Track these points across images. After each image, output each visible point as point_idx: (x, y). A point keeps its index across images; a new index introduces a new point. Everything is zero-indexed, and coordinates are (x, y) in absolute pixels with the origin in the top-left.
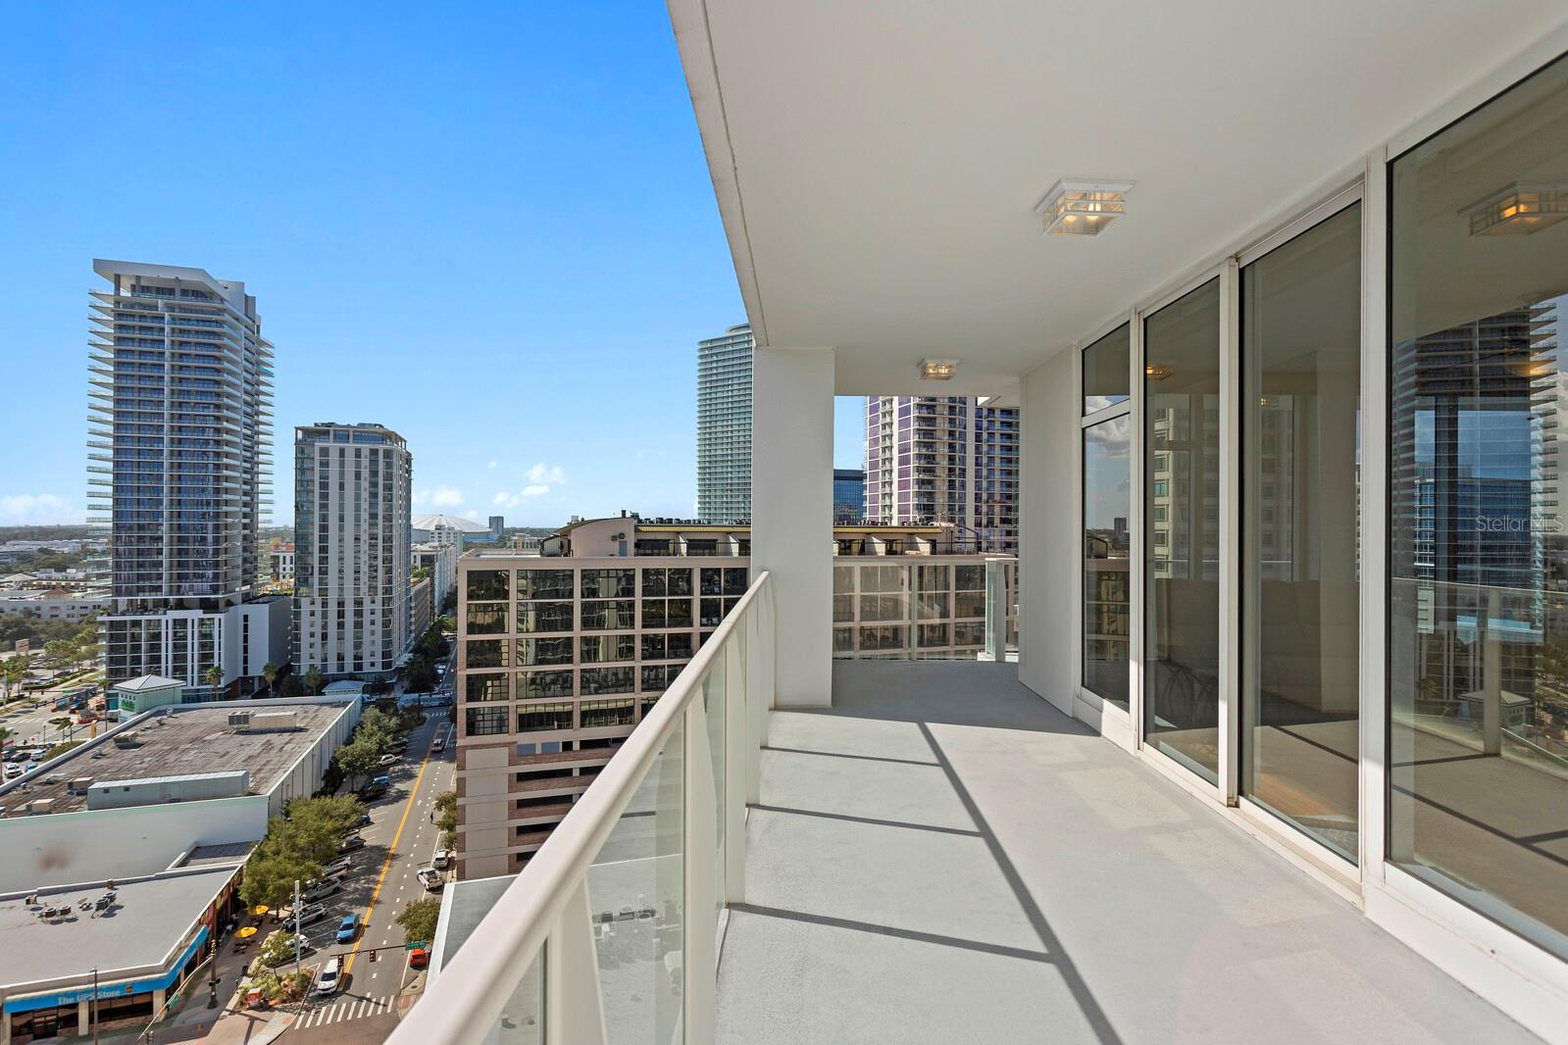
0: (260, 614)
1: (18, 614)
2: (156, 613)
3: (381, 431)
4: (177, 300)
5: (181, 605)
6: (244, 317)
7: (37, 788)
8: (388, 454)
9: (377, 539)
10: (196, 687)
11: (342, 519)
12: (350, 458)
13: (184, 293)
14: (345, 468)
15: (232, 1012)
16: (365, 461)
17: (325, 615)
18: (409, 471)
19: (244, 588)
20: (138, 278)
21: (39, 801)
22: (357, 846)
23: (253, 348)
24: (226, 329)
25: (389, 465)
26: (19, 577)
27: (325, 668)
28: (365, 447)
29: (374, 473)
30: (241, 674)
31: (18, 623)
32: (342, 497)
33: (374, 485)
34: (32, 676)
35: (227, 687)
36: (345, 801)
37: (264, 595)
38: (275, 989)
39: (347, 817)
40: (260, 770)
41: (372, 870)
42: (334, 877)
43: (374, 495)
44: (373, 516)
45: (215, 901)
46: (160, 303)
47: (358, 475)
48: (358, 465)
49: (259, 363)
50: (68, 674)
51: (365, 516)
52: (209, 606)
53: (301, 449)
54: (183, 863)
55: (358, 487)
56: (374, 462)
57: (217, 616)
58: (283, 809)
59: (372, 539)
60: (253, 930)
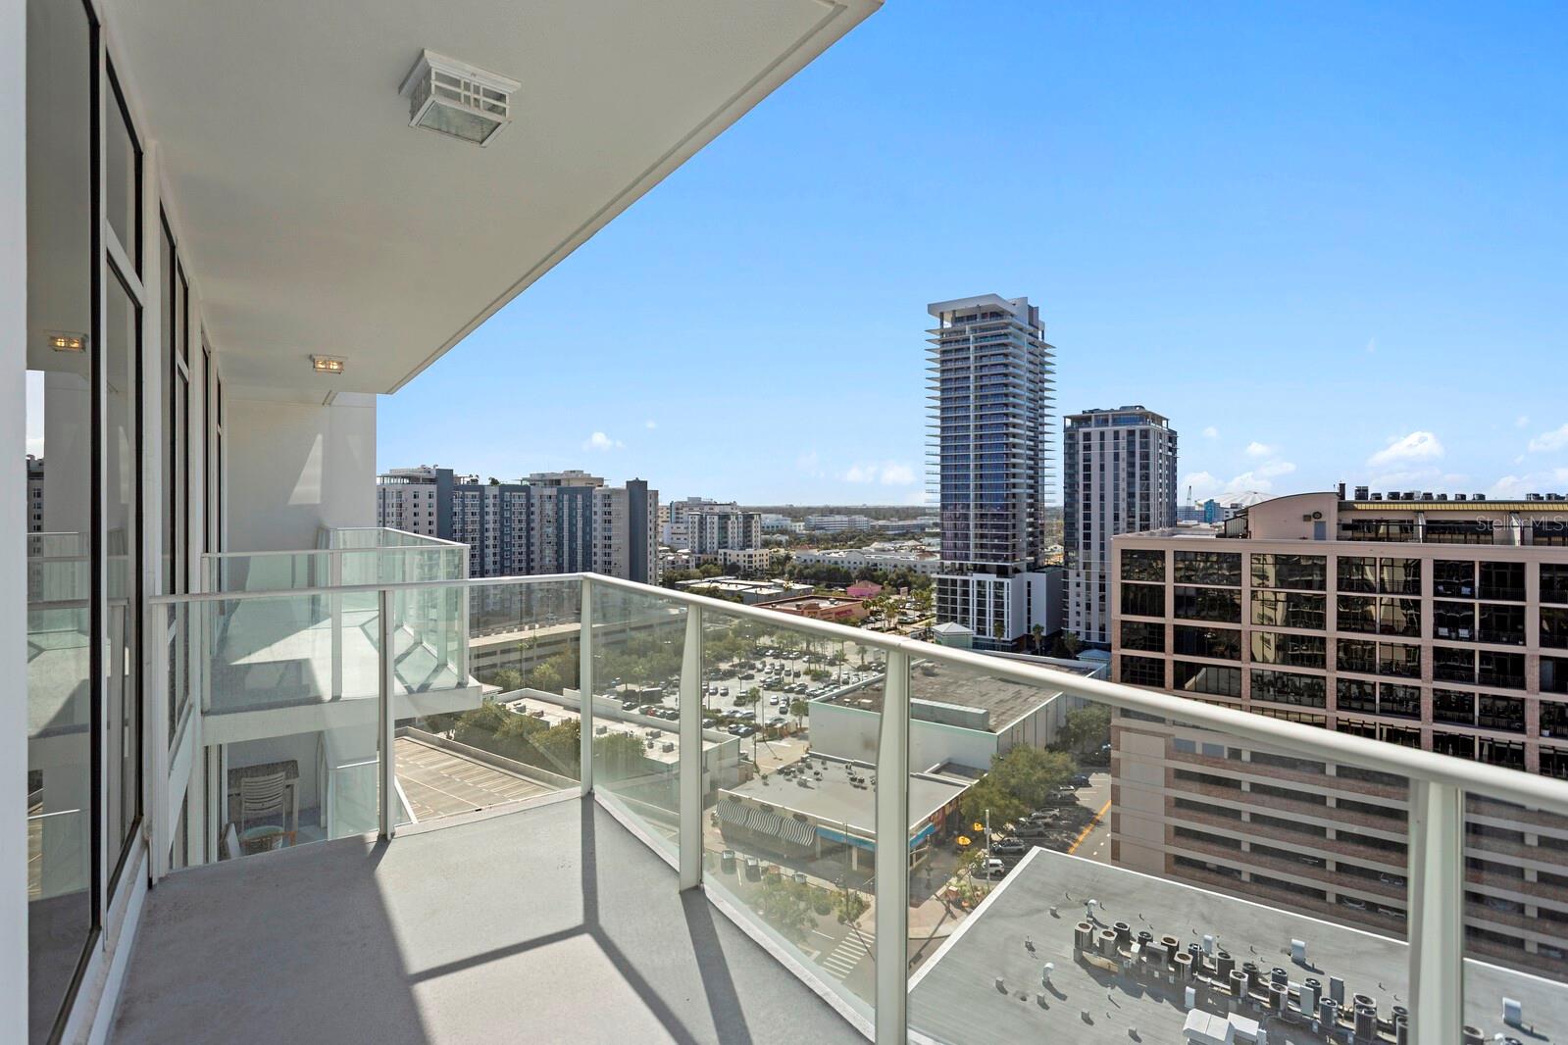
0: (1039, 581)
1: (904, 569)
2: (966, 575)
3: (1142, 411)
4: (979, 323)
5: (983, 569)
6: (1028, 327)
7: (870, 692)
8: (1145, 434)
9: (1134, 517)
10: (992, 637)
11: (1102, 498)
12: (1109, 441)
13: (984, 316)
14: (1106, 451)
15: (938, 899)
16: (1123, 443)
17: (1088, 587)
18: (1173, 450)
19: (1029, 558)
20: (954, 311)
21: (864, 701)
22: (1071, 801)
23: (1037, 352)
24: (1011, 340)
25: (1145, 445)
26: (911, 543)
27: (1088, 636)
28: (1123, 429)
29: (1132, 454)
30: (1026, 632)
31: (904, 576)
32: (1102, 478)
33: (1131, 465)
34: (905, 614)
35: (1013, 641)
36: (1060, 759)
37: (1049, 566)
38: (968, 894)
39: (1059, 772)
40: (1004, 713)
41: (1076, 828)
42: (1040, 822)
43: (1131, 475)
44: (1131, 495)
45: (944, 807)
46: (967, 328)
47: (1116, 457)
48: (1116, 446)
49: (1043, 364)
50: (924, 615)
51: (1123, 495)
52: (1002, 572)
53: (1070, 435)
54: (937, 772)
55: (1116, 468)
56: (1131, 443)
57: (1006, 581)
58: (1008, 748)
59: (1129, 517)
60: (968, 841)
